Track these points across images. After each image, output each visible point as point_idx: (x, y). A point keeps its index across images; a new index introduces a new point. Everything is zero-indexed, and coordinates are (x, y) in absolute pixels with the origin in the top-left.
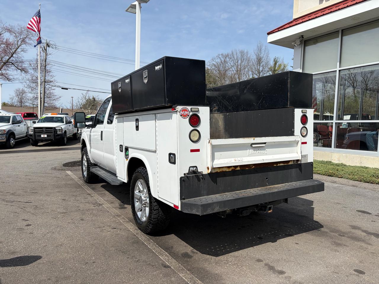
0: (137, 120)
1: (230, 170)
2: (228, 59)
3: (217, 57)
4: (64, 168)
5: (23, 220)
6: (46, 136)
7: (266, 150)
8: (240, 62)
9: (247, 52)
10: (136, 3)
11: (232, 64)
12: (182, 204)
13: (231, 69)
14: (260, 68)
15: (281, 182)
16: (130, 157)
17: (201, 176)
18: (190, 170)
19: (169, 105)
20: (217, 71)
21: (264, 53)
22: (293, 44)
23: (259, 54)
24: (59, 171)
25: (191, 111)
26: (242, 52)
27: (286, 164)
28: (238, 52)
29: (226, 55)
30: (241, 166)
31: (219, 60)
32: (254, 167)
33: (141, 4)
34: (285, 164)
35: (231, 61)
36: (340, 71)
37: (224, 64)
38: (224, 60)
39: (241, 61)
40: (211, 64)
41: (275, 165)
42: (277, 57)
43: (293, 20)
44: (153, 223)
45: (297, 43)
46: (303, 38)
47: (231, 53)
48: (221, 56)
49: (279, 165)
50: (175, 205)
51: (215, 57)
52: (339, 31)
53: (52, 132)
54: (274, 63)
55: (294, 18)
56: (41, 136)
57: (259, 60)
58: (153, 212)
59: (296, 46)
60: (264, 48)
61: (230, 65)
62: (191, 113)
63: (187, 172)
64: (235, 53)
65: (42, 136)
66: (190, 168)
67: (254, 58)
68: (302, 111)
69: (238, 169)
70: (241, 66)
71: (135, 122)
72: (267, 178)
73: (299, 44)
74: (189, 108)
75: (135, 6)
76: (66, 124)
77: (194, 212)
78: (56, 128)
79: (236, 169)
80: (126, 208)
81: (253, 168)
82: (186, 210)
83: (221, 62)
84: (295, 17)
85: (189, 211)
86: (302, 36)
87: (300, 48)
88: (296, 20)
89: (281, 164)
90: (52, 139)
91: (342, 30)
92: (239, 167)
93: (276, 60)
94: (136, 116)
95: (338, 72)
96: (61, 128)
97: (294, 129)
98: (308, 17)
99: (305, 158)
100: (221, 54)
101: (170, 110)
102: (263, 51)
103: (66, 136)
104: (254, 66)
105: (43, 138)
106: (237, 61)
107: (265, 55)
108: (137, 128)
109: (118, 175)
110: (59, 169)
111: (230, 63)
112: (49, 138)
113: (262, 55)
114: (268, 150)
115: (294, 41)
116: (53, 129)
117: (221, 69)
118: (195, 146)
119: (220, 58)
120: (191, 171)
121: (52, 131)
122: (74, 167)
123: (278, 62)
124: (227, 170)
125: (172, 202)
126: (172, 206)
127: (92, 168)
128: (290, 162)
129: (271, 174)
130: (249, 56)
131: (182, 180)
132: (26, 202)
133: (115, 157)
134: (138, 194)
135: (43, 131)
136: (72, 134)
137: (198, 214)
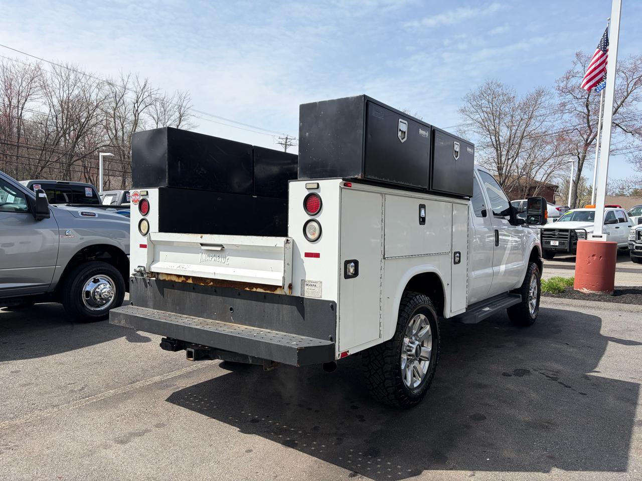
1: (180, 280)
6: (557, 243)
7: (227, 258)
17: (148, 281)
27: (269, 292)
30: (194, 278)
32: (212, 283)
34: (267, 292)
41: (247, 289)
49: (254, 290)
53: (567, 238)
56: (549, 243)
65: (552, 243)
69: (190, 281)
72: (231, 309)
78: (576, 231)
79: (187, 281)
81: (210, 284)
89: (259, 290)
90: (567, 250)
92: (191, 279)
96: (584, 231)
99: (313, 288)
105: (552, 246)
112: (562, 247)
114: (232, 259)
116: (569, 231)
121: (567, 235)
124: (177, 280)
128: (278, 289)
129: (239, 303)
135: (554, 235)
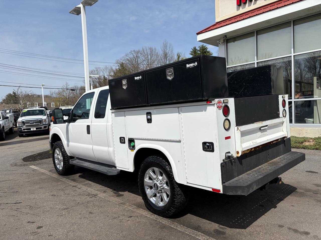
0: (149, 114)
1: (249, 151)
2: (139, 55)
3: (130, 53)
4: (25, 163)
5: (28, 222)
8: (149, 57)
9: (155, 49)
10: (81, 6)
11: (143, 59)
12: (224, 187)
13: (143, 63)
14: (167, 62)
15: (276, 157)
16: (137, 148)
17: (233, 160)
18: (227, 155)
19: (206, 98)
20: (131, 64)
21: (169, 49)
22: (218, 42)
23: (165, 50)
24: (21, 166)
25: (224, 103)
26: (151, 49)
28: (148, 48)
29: (137, 51)
31: (132, 56)
33: (86, 7)
34: (277, 142)
35: (143, 56)
36: (257, 63)
37: (137, 59)
38: (136, 56)
39: (151, 56)
40: (125, 59)
41: (272, 143)
42: (179, 52)
43: (215, 23)
44: (177, 207)
45: (221, 41)
46: (226, 37)
47: (142, 49)
48: (133, 52)
49: (274, 143)
50: (213, 189)
51: (129, 53)
52: (254, 32)
54: (177, 57)
55: (217, 22)
57: (166, 55)
58: (177, 197)
59: (221, 44)
60: (168, 45)
61: (141, 59)
62: (223, 105)
63: (224, 158)
64: (145, 50)
66: (226, 154)
67: (161, 54)
68: (282, 96)
69: (253, 150)
70: (151, 60)
71: (146, 115)
72: (268, 155)
73: (222, 42)
74: (222, 100)
75: (80, 8)
76: (3, 119)
77: (239, 193)
80: (123, 195)
82: (231, 192)
83: (134, 57)
84: (218, 20)
85: (233, 193)
86: (226, 36)
87: (223, 45)
88: (219, 23)
91: (257, 31)
92: (253, 148)
93: (179, 55)
94: (148, 110)
95: (256, 64)
97: (279, 112)
98: (229, 21)
100: (133, 50)
101: (205, 103)
102: (168, 47)
103: (4, 131)
104: (161, 59)
106: (147, 56)
107: (170, 51)
108: (149, 121)
109: (117, 165)
110: (20, 165)
111: (141, 58)
113: (167, 51)
114: (269, 131)
115: (219, 40)
117: (134, 62)
118: (227, 134)
119: (132, 54)
120: (227, 157)
122: (36, 161)
123: (180, 56)
124: (247, 152)
125: (210, 187)
126: (211, 190)
127: (71, 161)
129: (270, 151)
130: (157, 52)
131: (222, 166)
132: (16, 203)
133: (111, 149)
134: (148, 181)
136: (9, 129)
137: (244, 195)
